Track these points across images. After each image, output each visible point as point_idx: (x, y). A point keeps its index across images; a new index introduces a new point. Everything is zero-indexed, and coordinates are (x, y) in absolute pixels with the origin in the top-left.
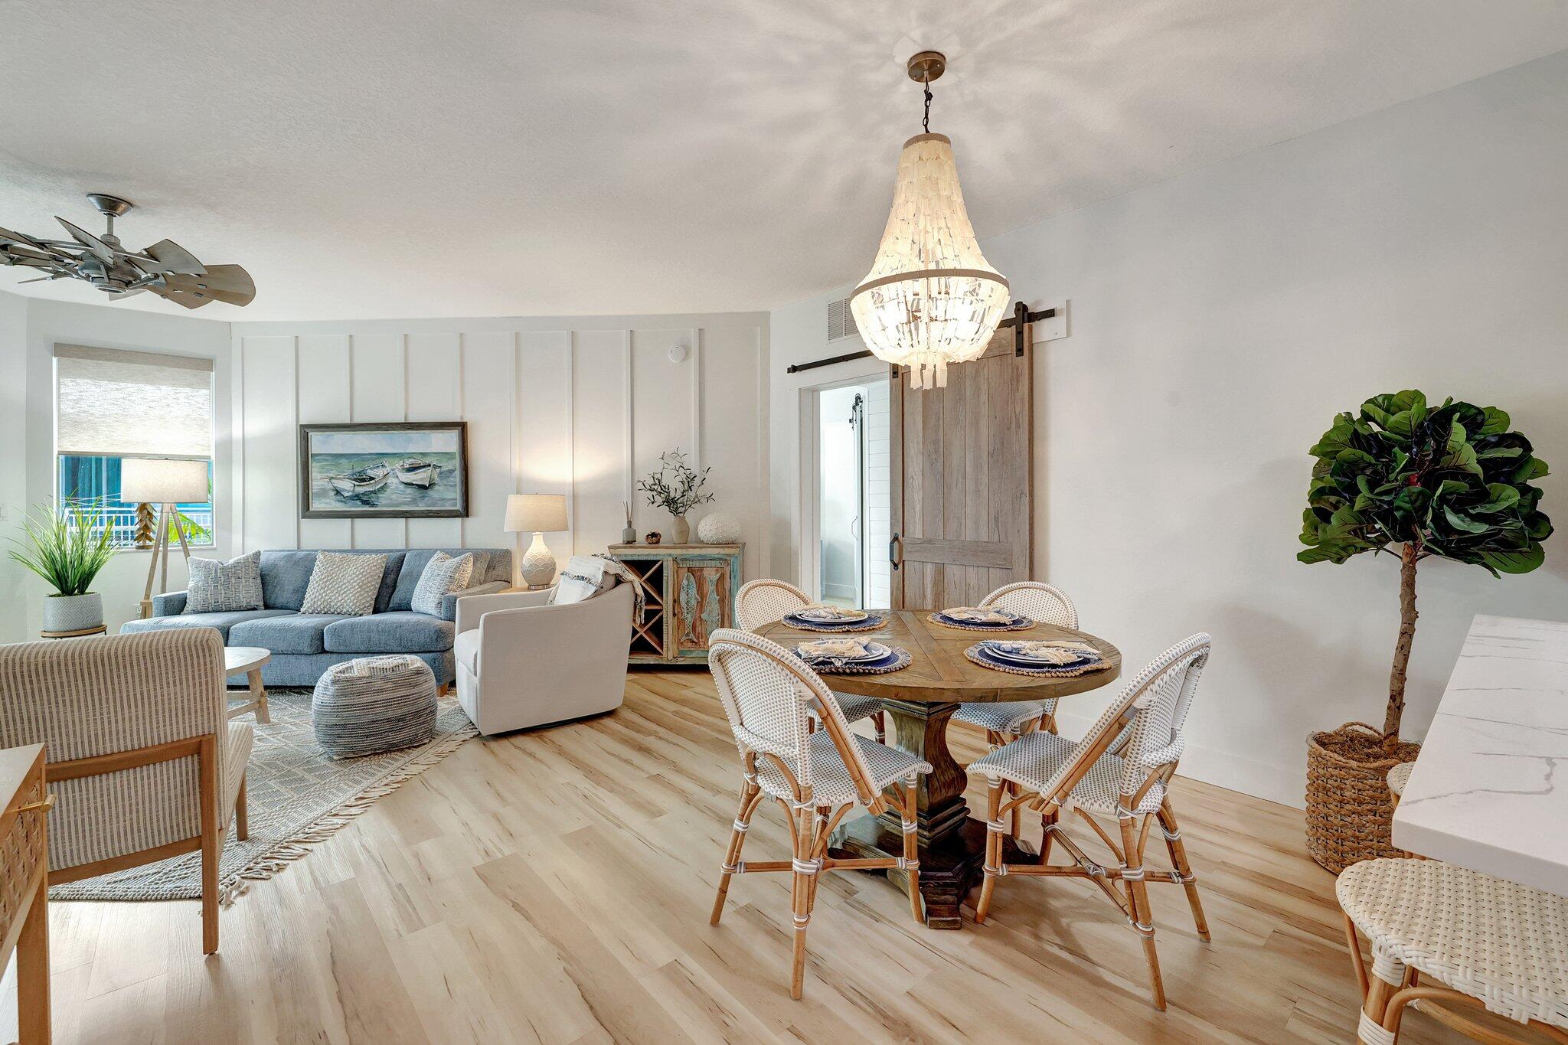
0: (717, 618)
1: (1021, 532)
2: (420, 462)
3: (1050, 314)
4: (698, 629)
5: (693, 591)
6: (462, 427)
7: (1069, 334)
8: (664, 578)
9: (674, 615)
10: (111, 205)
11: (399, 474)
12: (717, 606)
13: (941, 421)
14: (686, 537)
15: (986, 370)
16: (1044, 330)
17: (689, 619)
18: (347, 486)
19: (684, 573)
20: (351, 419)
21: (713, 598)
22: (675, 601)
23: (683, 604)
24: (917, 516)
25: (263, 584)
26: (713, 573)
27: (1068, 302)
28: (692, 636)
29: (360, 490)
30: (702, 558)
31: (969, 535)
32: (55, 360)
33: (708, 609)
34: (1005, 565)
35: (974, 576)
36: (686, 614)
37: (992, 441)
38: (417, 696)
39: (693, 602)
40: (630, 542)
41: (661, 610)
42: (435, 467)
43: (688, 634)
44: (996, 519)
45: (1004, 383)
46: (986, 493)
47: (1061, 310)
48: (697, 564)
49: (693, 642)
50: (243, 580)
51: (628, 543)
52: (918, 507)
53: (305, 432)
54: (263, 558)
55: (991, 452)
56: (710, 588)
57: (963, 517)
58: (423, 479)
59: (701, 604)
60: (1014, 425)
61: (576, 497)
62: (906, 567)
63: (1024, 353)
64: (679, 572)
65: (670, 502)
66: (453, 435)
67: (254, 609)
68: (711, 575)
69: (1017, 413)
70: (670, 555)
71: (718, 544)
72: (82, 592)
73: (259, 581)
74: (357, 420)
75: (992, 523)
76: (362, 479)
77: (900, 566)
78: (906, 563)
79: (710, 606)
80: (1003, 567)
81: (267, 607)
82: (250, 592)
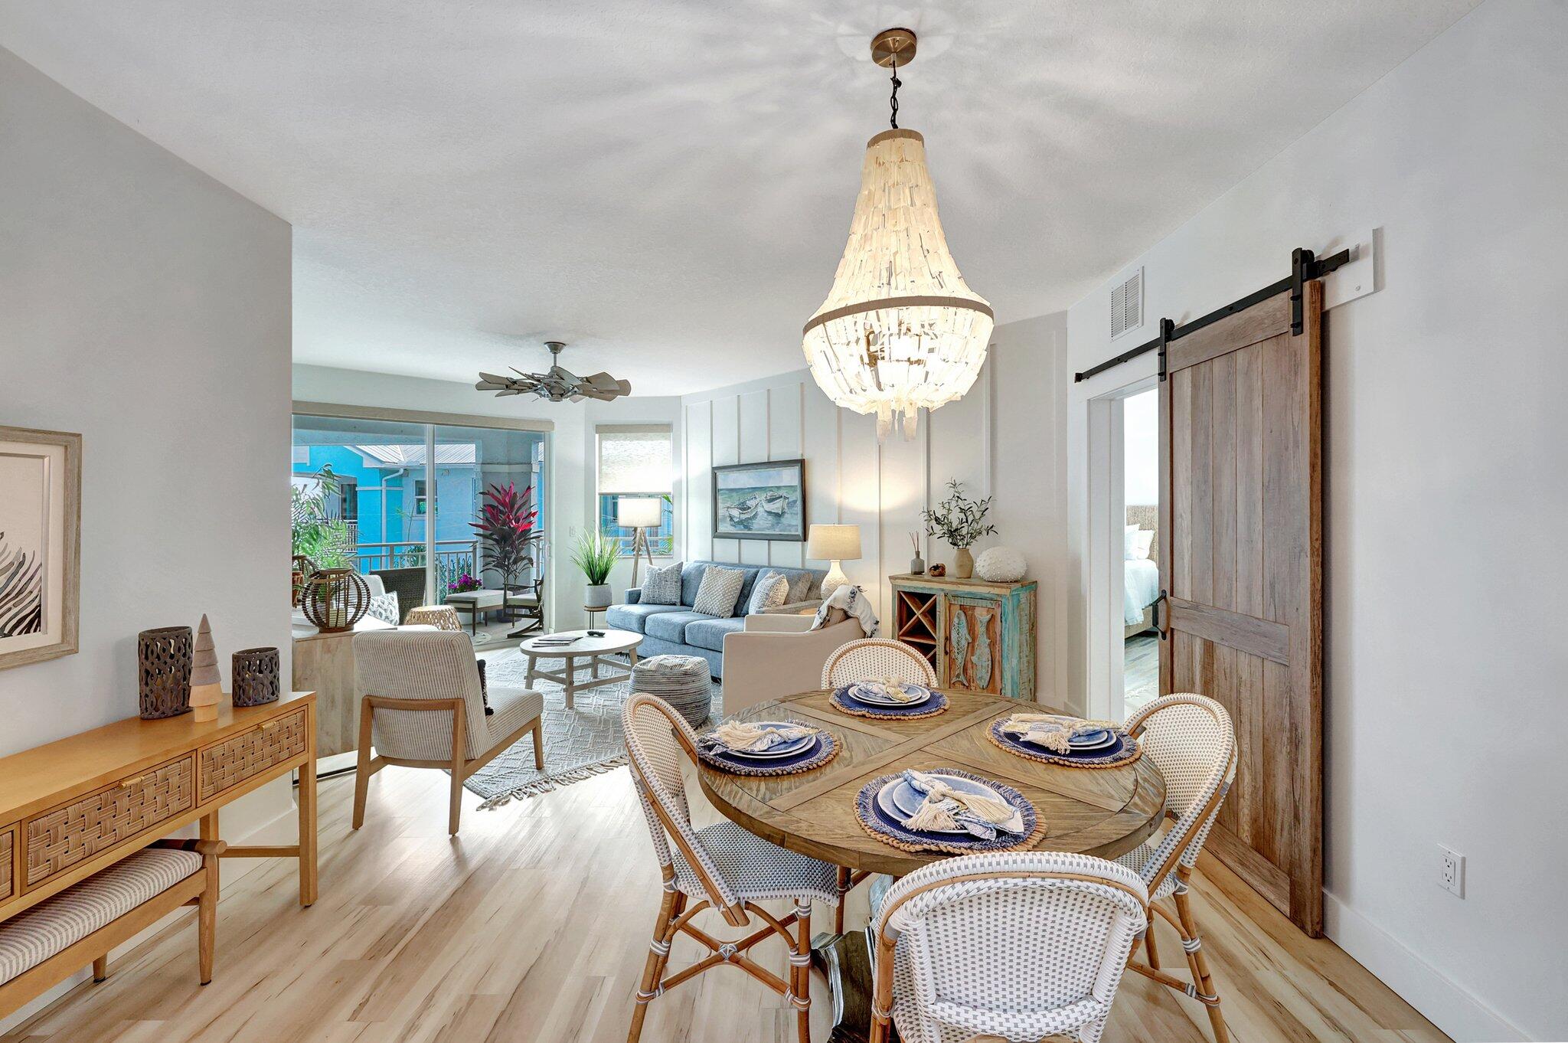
0: (987, 663)
1: (1300, 610)
2: (777, 494)
3: (1343, 258)
4: (970, 672)
5: (964, 631)
6: (802, 463)
7: (1378, 286)
8: (938, 613)
9: (946, 653)
10: (555, 347)
11: (764, 504)
12: (987, 650)
13: (1211, 438)
14: (968, 572)
15: (1260, 360)
16: (1343, 286)
17: (960, 660)
18: (735, 513)
19: (956, 610)
20: (739, 461)
21: (983, 641)
22: (946, 639)
23: (954, 643)
24: (1187, 569)
25: (682, 586)
26: (985, 613)
27: (1377, 234)
28: (962, 678)
29: (743, 517)
30: (973, 597)
31: (1240, 604)
32: (597, 436)
33: (978, 652)
34: (1280, 658)
35: (1246, 666)
36: (956, 654)
37: (1267, 467)
38: (684, 692)
39: (964, 643)
40: (918, 573)
41: (934, 646)
42: (786, 498)
43: (958, 676)
44: (1272, 586)
45: (1282, 378)
46: (1260, 545)
47: (1366, 248)
48: (967, 602)
49: (964, 685)
50: (669, 583)
51: (916, 573)
52: (1187, 558)
53: (715, 471)
54: (684, 568)
55: (1266, 484)
56: (981, 629)
57: (1234, 579)
58: (777, 508)
59: (971, 645)
60: (1291, 445)
61: (881, 524)
62: (1175, 637)
63: (1305, 331)
64: (952, 609)
65: (953, 534)
66: (795, 471)
67: (674, 604)
68: (982, 615)
69: (1296, 424)
70: (943, 590)
71: (993, 582)
72: (602, 583)
73: (679, 584)
74: (742, 462)
75: (1267, 591)
76: (744, 508)
77: (1168, 635)
78: (1175, 632)
79: (980, 649)
80: (1279, 661)
81: (682, 604)
82: (672, 593)
